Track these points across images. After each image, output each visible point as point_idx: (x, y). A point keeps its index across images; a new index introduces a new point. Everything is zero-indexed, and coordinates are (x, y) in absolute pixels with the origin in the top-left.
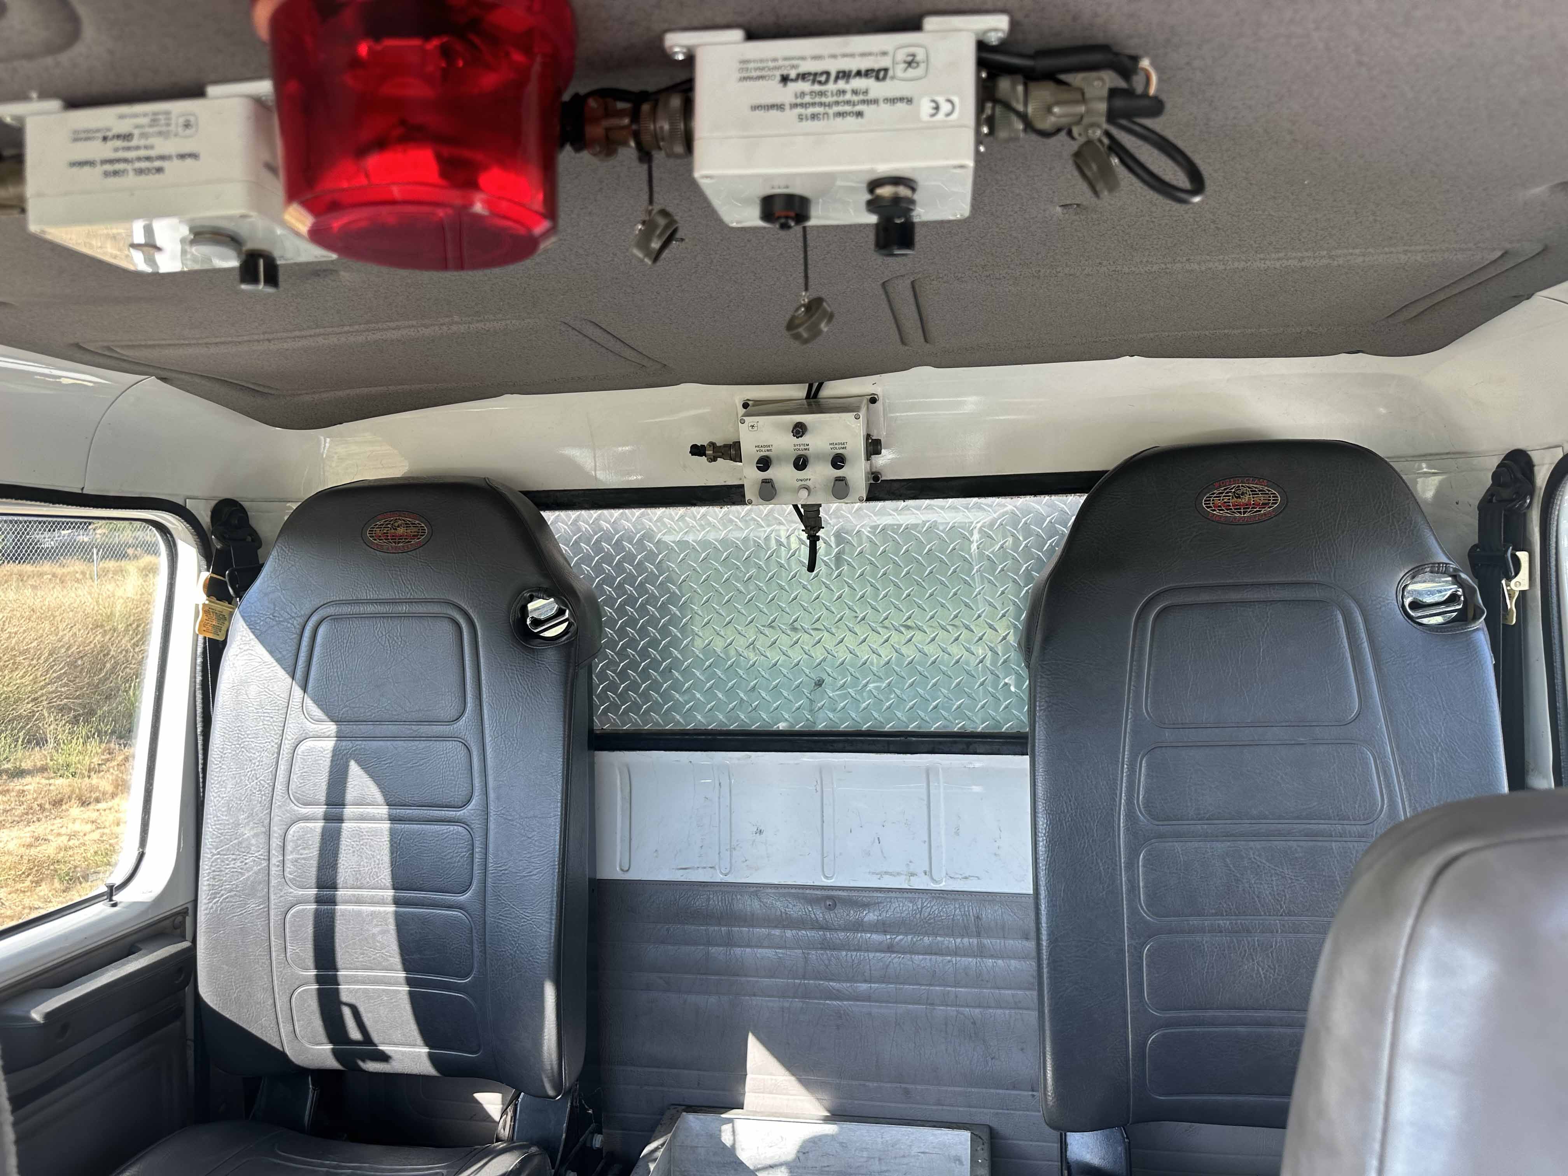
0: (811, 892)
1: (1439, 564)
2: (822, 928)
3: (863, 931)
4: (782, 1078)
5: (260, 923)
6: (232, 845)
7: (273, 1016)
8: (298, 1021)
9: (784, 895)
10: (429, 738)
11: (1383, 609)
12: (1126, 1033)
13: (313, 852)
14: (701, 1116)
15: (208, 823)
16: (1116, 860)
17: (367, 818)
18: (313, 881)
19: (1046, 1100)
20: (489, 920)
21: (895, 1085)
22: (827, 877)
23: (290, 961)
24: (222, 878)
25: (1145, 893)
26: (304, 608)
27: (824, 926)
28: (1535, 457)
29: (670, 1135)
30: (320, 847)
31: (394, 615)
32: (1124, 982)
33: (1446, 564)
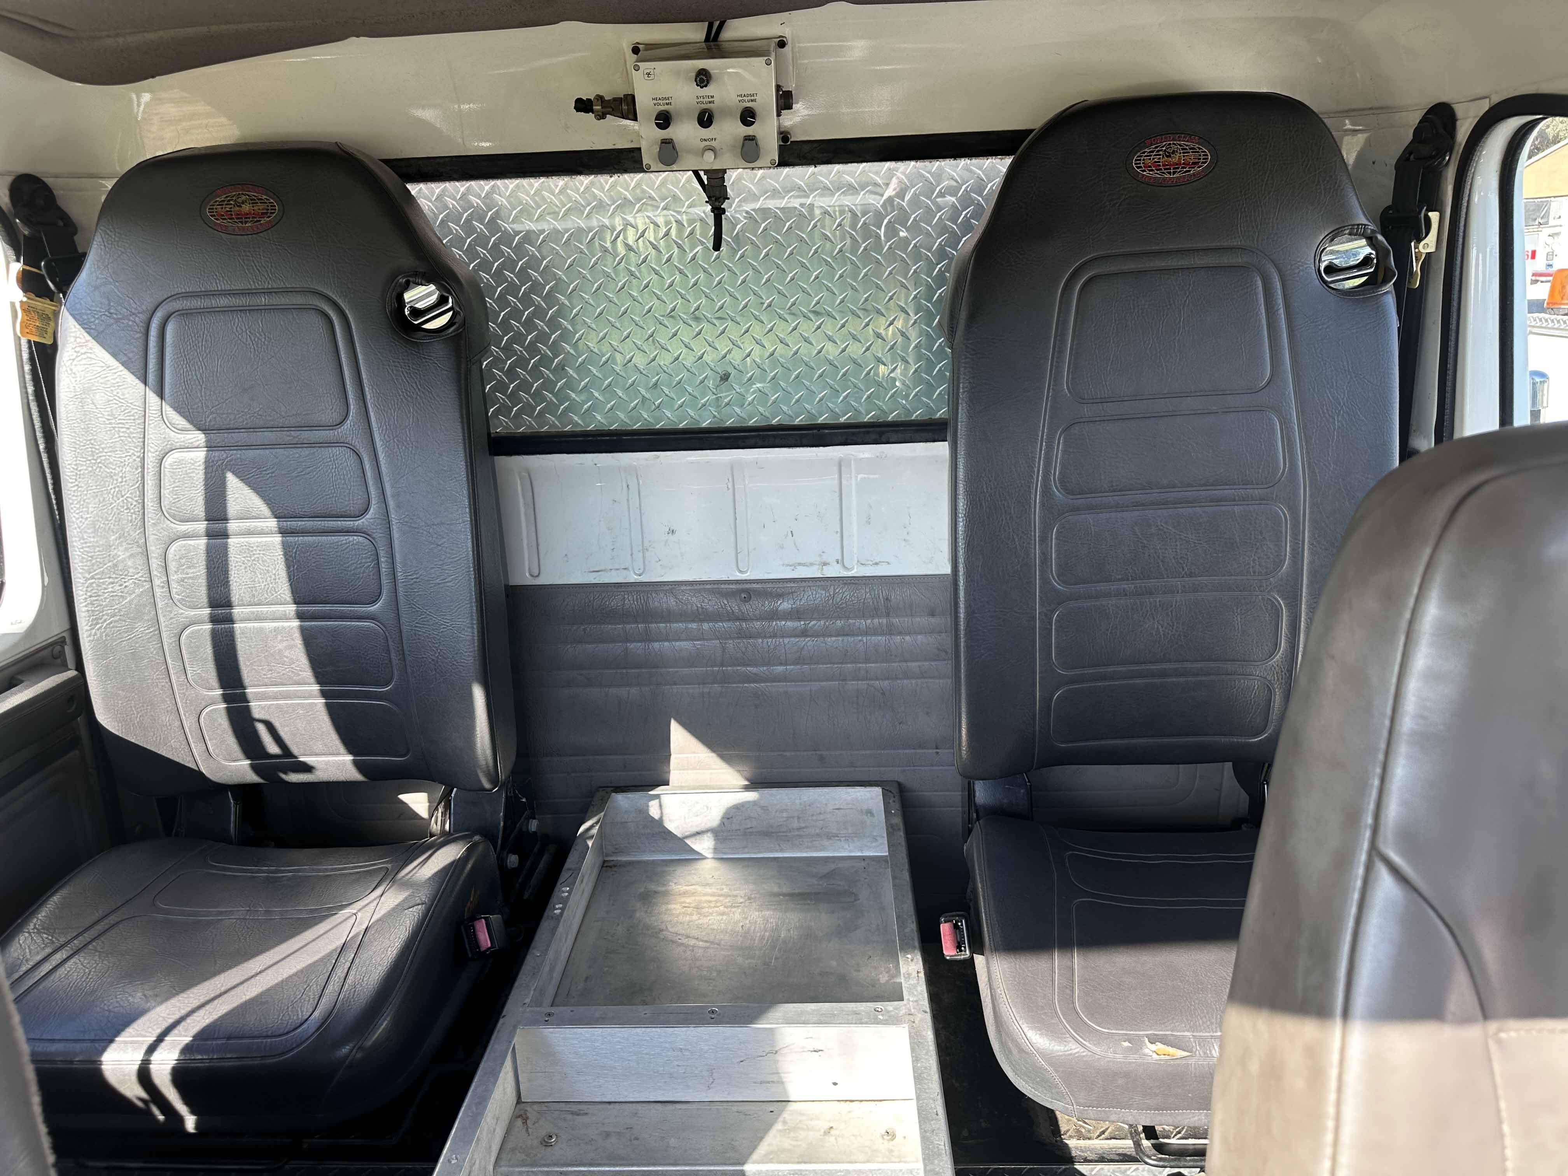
0: (727, 586)
1: (1358, 225)
2: (738, 619)
3: (778, 619)
4: (706, 755)
5: (153, 646)
6: (106, 568)
7: (182, 738)
8: (210, 740)
9: (699, 591)
10: (312, 445)
11: (1301, 273)
12: (1034, 692)
13: (200, 570)
14: (630, 795)
15: (74, 546)
16: (1031, 535)
17: (255, 533)
18: (205, 600)
19: (961, 755)
20: (405, 629)
21: (810, 753)
22: (741, 572)
23: (192, 682)
24: (101, 603)
25: (1056, 564)
26: (145, 302)
27: (741, 617)
28: (1459, 110)
29: (602, 814)
30: (207, 566)
31: (253, 308)
32: (1034, 646)
33: (1365, 225)
